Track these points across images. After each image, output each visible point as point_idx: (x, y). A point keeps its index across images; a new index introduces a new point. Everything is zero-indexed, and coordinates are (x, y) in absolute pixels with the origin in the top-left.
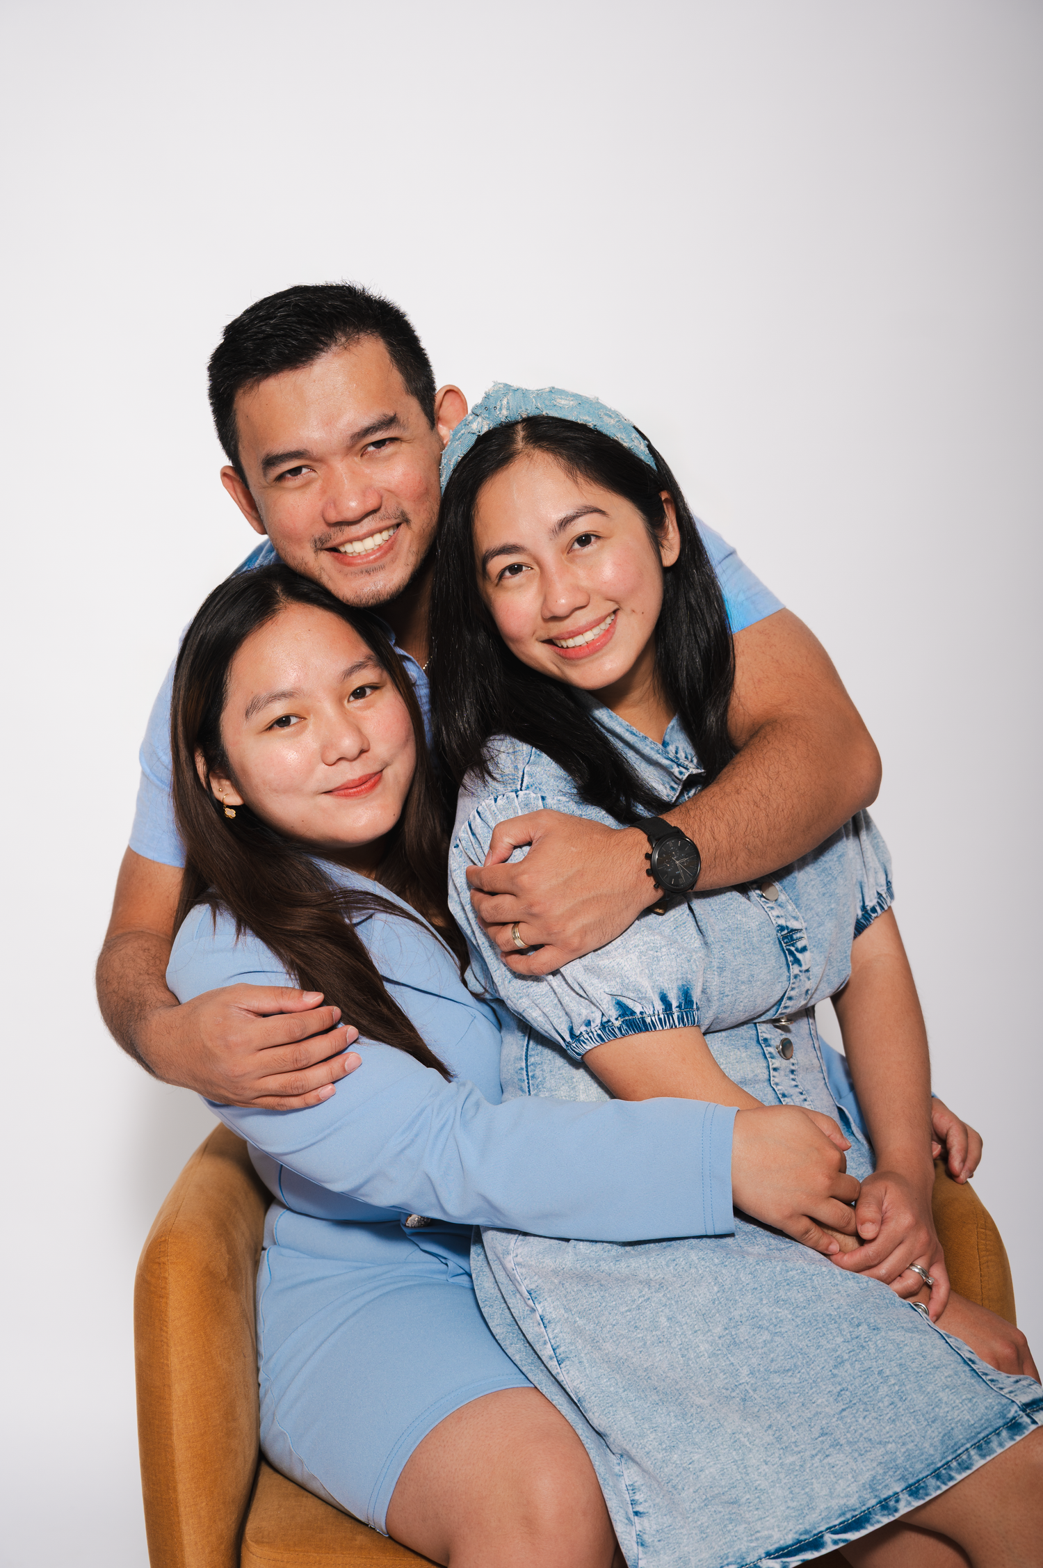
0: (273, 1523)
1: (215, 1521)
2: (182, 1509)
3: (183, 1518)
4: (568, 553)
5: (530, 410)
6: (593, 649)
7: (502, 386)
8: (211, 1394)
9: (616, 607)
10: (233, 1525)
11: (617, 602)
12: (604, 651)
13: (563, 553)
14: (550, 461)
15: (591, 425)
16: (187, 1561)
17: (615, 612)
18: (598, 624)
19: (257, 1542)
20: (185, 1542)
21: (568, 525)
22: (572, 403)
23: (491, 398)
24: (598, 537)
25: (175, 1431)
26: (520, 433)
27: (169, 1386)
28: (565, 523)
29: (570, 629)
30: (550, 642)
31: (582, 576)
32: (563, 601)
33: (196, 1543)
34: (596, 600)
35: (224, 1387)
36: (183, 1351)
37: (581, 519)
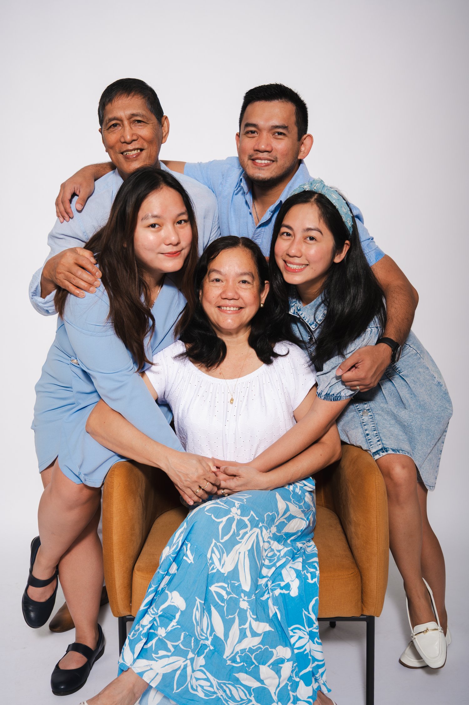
0: (144, 564)
1: (125, 563)
2: (115, 558)
3: (115, 561)
4: (304, 239)
5: (324, 192)
6: (294, 271)
7: (320, 180)
8: (126, 522)
9: (308, 264)
10: (132, 565)
11: (309, 262)
12: (297, 274)
13: (303, 238)
14: (317, 210)
15: (337, 207)
16: (115, 575)
17: (307, 265)
18: (300, 265)
19: (138, 570)
20: (115, 569)
21: (309, 231)
22: (336, 198)
23: (314, 182)
24: (316, 240)
25: (114, 533)
26: (316, 196)
27: (112, 518)
28: (309, 229)
29: (291, 261)
30: (285, 262)
31: (304, 248)
32: (293, 251)
33: (119, 570)
34: (303, 257)
35: (131, 519)
36: (117, 507)
37: (314, 231)
